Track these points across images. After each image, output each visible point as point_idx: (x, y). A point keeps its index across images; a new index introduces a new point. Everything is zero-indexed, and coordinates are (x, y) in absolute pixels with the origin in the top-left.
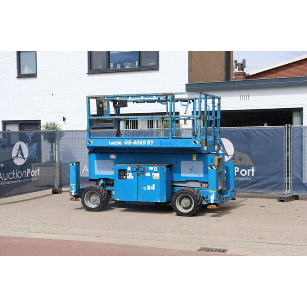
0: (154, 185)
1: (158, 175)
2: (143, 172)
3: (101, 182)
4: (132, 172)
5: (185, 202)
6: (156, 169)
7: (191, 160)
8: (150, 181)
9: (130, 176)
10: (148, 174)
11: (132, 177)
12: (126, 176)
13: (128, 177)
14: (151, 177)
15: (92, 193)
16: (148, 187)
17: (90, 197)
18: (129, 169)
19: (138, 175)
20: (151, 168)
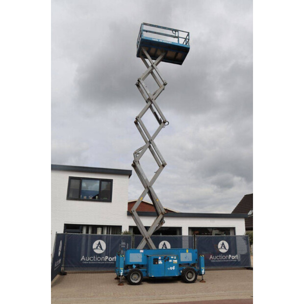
0: (174, 267)
1: (176, 261)
2: (168, 260)
3: (134, 267)
4: (161, 259)
5: (190, 275)
6: (175, 258)
7: (186, 252)
8: (172, 264)
9: (160, 262)
10: (170, 261)
11: (162, 263)
12: (158, 262)
13: (159, 263)
14: (172, 262)
15: (134, 274)
16: (171, 268)
17: (132, 276)
18: (160, 258)
19: (165, 261)
20: (172, 257)
